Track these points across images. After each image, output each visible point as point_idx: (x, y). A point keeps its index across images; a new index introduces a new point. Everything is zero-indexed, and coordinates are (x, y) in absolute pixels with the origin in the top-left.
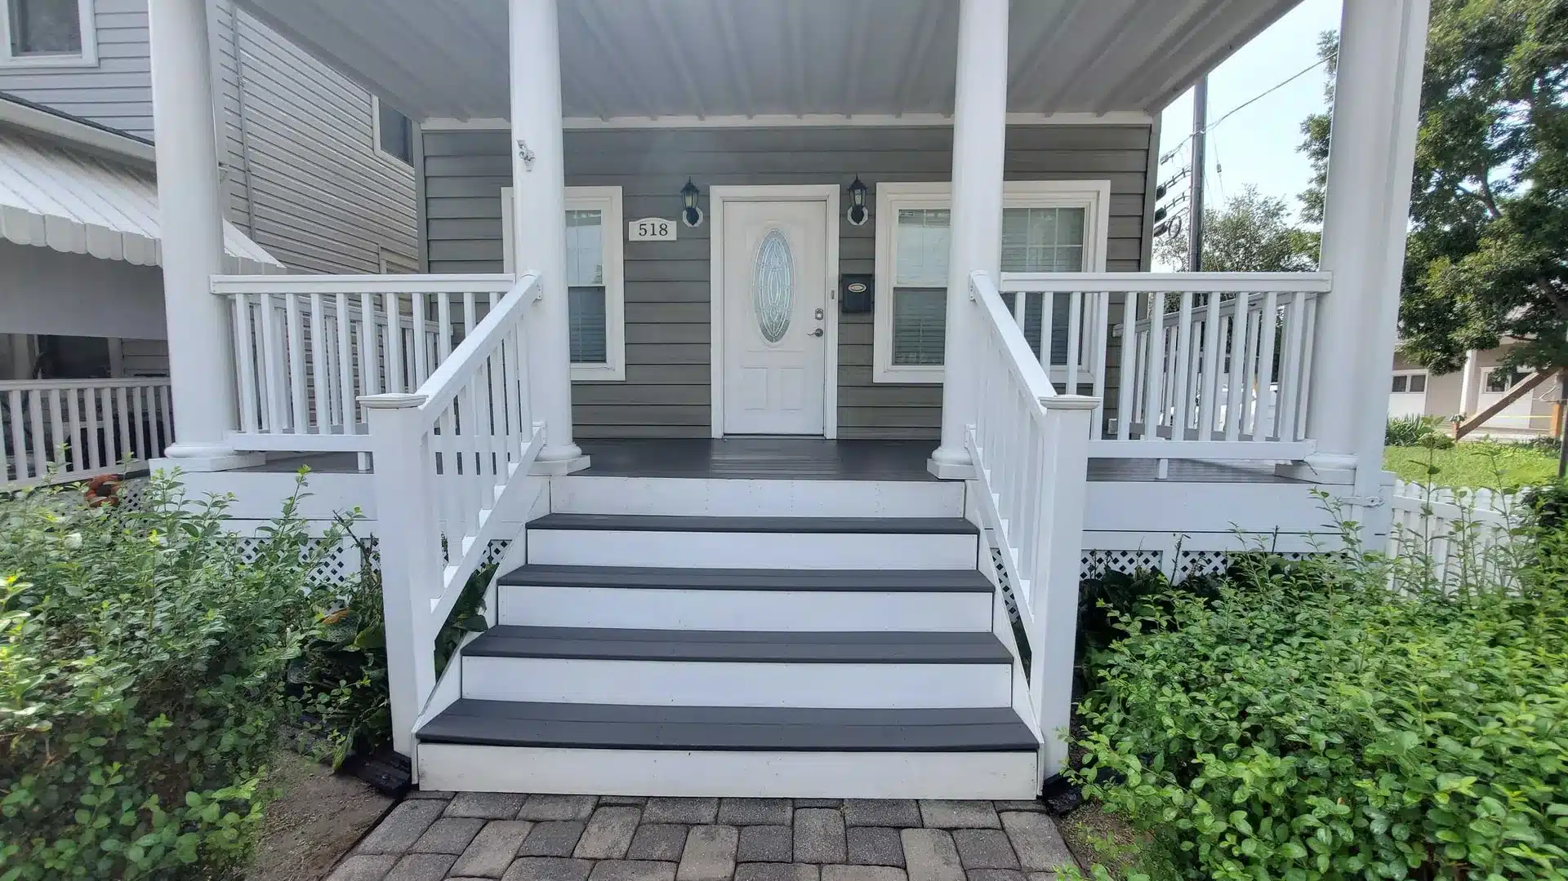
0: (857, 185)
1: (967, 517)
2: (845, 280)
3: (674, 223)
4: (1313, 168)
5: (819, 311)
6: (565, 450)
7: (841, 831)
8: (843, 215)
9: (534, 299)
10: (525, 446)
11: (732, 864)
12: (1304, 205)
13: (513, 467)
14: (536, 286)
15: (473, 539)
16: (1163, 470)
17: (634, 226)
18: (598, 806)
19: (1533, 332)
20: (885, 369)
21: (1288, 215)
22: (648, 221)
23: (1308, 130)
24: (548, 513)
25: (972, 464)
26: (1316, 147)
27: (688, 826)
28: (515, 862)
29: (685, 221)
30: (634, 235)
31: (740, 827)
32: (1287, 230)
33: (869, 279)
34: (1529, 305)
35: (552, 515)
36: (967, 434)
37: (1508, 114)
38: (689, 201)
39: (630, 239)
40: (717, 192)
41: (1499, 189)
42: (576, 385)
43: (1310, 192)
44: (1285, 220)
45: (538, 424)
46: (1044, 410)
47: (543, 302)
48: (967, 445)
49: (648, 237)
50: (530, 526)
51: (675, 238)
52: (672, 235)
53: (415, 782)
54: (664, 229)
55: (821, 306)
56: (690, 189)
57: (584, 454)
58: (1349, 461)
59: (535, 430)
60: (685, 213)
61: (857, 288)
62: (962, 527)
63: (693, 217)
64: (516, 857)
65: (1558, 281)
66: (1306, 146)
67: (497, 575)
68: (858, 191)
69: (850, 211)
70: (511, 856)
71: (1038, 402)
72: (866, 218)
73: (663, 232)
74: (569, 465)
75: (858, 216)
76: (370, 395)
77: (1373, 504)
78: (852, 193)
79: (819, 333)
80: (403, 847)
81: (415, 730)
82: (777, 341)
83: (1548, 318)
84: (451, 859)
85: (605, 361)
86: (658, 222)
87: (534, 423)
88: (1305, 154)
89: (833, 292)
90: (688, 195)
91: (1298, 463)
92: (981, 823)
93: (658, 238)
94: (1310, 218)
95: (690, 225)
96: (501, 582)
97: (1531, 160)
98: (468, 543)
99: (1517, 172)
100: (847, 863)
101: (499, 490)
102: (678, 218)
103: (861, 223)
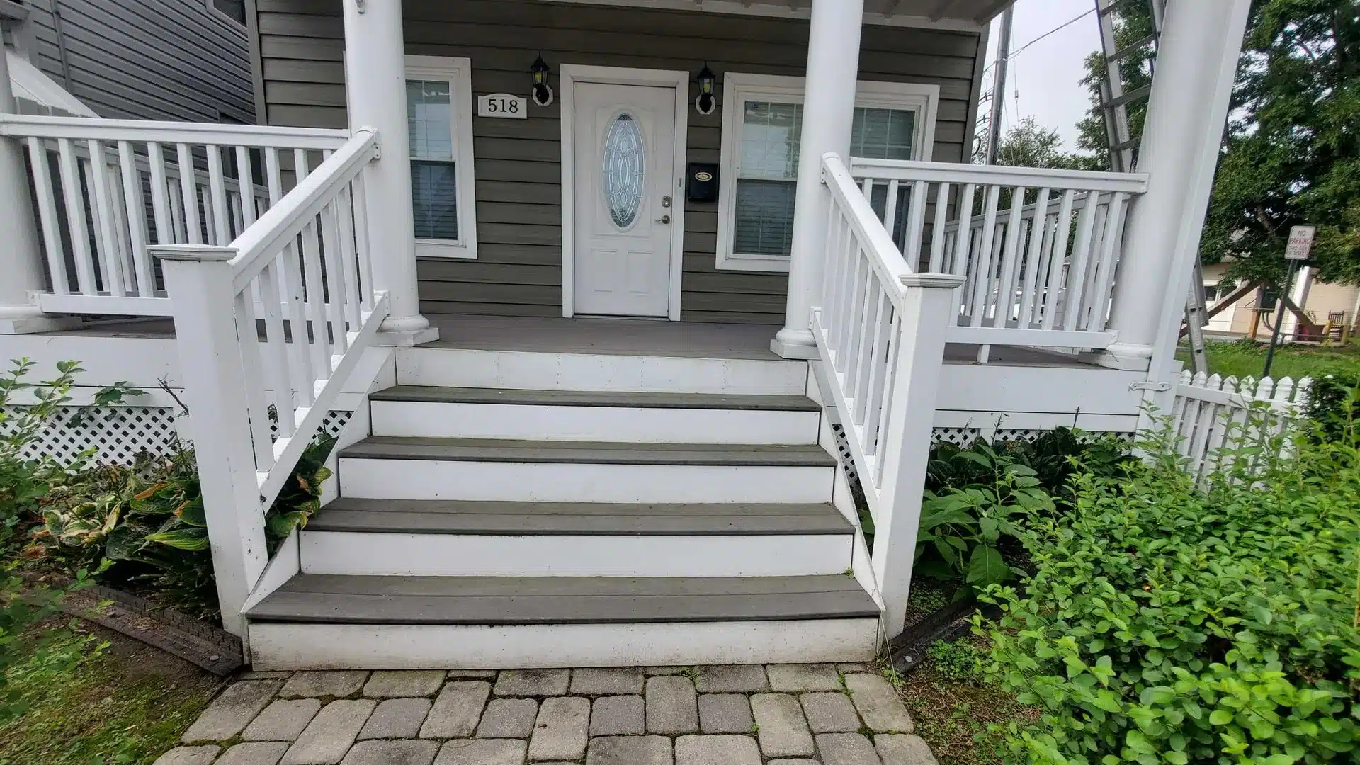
0: (706, 73)
1: (808, 395)
2: (692, 168)
3: (524, 100)
4: (1091, 101)
5: (667, 199)
6: (410, 320)
7: (692, 698)
8: (691, 104)
9: (371, 158)
10: (366, 315)
11: (584, 738)
12: (1081, 133)
13: (352, 336)
14: (374, 144)
15: (307, 410)
16: (984, 355)
17: (483, 101)
18: (447, 680)
19: (1247, 251)
20: (726, 257)
21: (1060, 144)
22: (498, 97)
23: (1090, 65)
24: (394, 384)
25: (815, 346)
26: (1095, 81)
27: (540, 699)
28: (354, 747)
29: (535, 99)
30: (484, 111)
31: (592, 698)
32: (1058, 157)
33: (714, 169)
34: (1246, 229)
35: (398, 387)
36: (812, 316)
37: (1252, 62)
38: (539, 78)
39: (480, 114)
40: (568, 72)
41: (1234, 129)
42: (421, 261)
43: (1087, 121)
44: (1057, 149)
45: (379, 293)
46: (903, 288)
47: (381, 161)
48: (811, 327)
49: (498, 114)
50: (372, 398)
51: (524, 116)
52: (522, 113)
53: (246, 661)
54: (514, 106)
55: (669, 194)
56: (540, 65)
57: (431, 326)
58: (1147, 350)
59: (377, 299)
60: (535, 91)
61: (703, 176)
62: (803, 405)
63: (543, 96)
64: (356, 741)
65: (1270, 210)
66: (1087, 80)
67: (337, 447)
68: (707, 81)
69: (698, 100)
70: (350, 740)
71: (898, 281)
72: (713, 108)
73: (513, 109)
74: (415, 336)
75: (706, 105)
76: (164, 244)
77: (1162, 389)
78: (701, 82)
79: (666, 220)
80: (229, 734)
81: (244, 610)
82: (625, 226)
83: (1258, 241)
84: (284, 746)
85: (456, 238)
86: (508, 98)
87: (375, 292)
88: (1086, 87)
89: (680, 180)
90: (538, 70)
91: (1100, 352)
92: (826, 686)
93: (508, 114)
94: (1084, 145)
95: (540, 104)
96: (342, 455)
97: (1262, 105)
98: (301, 414)
99: (1251, 114)
100: (700, 732)
101: (336, 360)
102: (527, 95)
103: (709, 113)
